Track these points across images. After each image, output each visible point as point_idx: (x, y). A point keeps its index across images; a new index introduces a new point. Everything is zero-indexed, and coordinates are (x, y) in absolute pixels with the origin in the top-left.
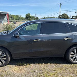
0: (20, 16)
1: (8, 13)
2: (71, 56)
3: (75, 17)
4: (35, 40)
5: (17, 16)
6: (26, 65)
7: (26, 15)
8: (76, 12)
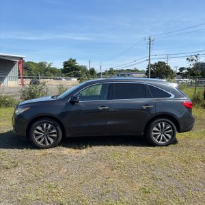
0: (49, 66)
1: (21, 58)
2: (153, 133)
3: (186, 71)
4: (100, 108)
5: (41, 65)
6: (86, 148)
7: (66, 64)
8: (188, 59)
